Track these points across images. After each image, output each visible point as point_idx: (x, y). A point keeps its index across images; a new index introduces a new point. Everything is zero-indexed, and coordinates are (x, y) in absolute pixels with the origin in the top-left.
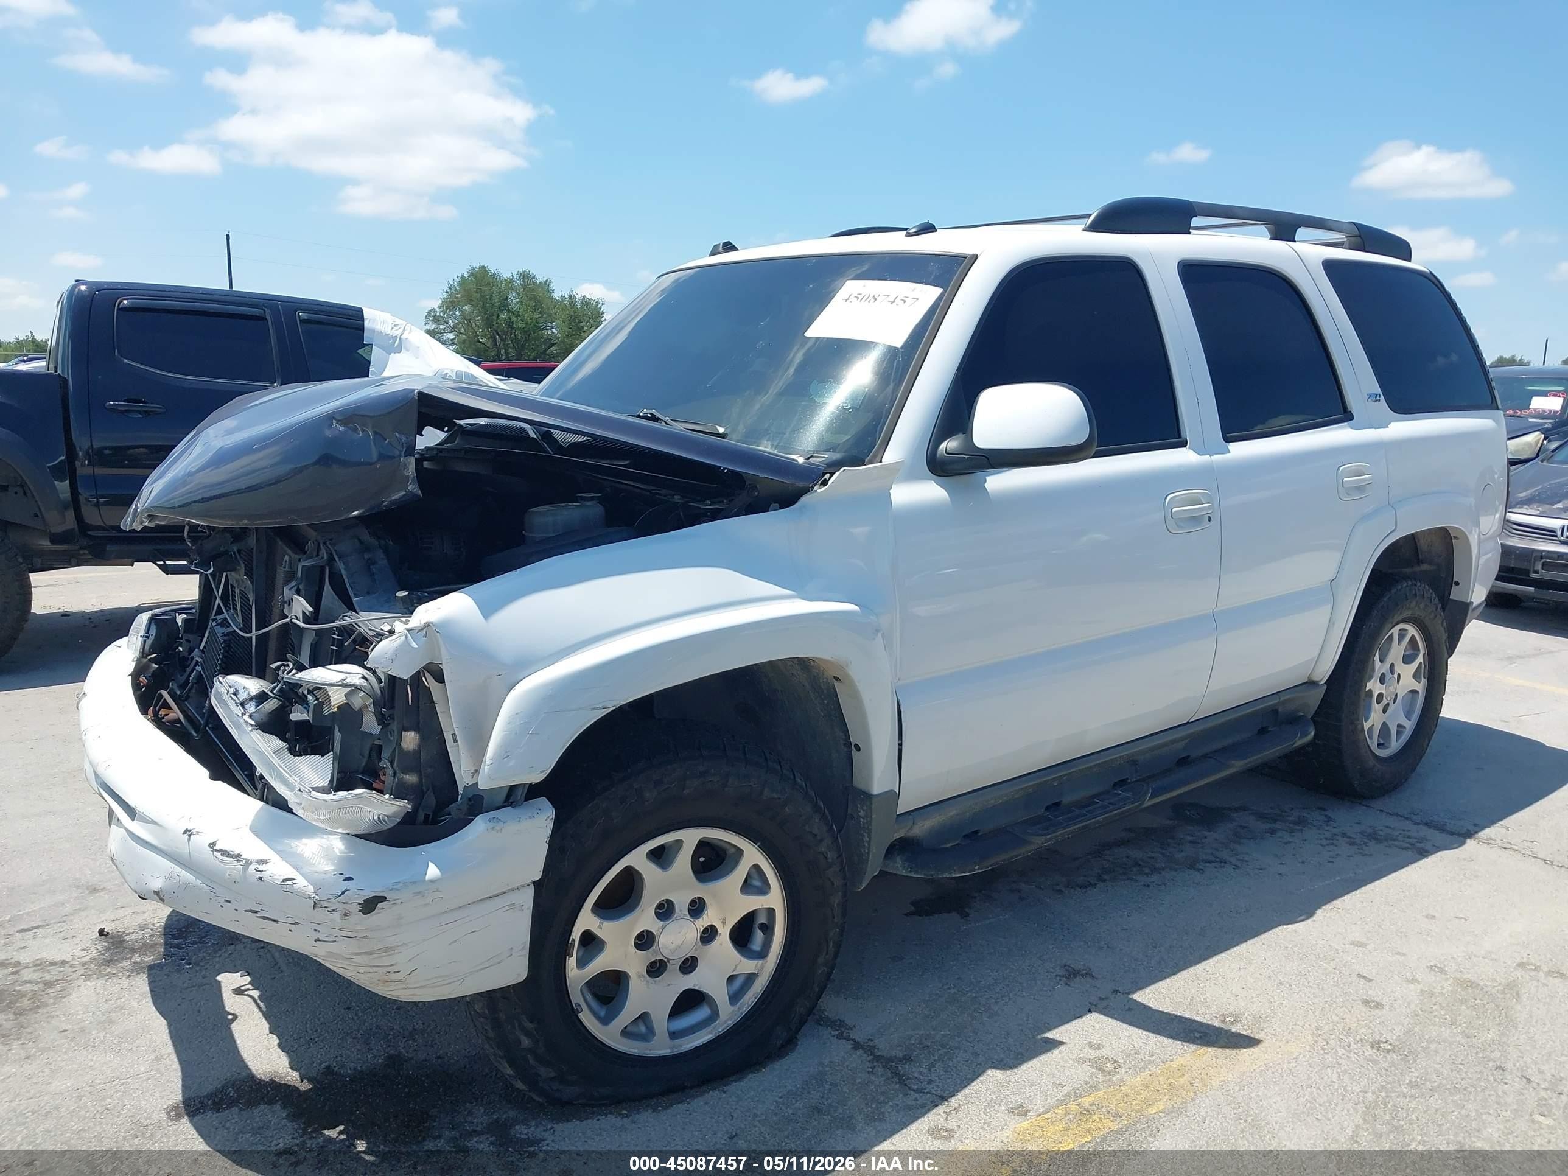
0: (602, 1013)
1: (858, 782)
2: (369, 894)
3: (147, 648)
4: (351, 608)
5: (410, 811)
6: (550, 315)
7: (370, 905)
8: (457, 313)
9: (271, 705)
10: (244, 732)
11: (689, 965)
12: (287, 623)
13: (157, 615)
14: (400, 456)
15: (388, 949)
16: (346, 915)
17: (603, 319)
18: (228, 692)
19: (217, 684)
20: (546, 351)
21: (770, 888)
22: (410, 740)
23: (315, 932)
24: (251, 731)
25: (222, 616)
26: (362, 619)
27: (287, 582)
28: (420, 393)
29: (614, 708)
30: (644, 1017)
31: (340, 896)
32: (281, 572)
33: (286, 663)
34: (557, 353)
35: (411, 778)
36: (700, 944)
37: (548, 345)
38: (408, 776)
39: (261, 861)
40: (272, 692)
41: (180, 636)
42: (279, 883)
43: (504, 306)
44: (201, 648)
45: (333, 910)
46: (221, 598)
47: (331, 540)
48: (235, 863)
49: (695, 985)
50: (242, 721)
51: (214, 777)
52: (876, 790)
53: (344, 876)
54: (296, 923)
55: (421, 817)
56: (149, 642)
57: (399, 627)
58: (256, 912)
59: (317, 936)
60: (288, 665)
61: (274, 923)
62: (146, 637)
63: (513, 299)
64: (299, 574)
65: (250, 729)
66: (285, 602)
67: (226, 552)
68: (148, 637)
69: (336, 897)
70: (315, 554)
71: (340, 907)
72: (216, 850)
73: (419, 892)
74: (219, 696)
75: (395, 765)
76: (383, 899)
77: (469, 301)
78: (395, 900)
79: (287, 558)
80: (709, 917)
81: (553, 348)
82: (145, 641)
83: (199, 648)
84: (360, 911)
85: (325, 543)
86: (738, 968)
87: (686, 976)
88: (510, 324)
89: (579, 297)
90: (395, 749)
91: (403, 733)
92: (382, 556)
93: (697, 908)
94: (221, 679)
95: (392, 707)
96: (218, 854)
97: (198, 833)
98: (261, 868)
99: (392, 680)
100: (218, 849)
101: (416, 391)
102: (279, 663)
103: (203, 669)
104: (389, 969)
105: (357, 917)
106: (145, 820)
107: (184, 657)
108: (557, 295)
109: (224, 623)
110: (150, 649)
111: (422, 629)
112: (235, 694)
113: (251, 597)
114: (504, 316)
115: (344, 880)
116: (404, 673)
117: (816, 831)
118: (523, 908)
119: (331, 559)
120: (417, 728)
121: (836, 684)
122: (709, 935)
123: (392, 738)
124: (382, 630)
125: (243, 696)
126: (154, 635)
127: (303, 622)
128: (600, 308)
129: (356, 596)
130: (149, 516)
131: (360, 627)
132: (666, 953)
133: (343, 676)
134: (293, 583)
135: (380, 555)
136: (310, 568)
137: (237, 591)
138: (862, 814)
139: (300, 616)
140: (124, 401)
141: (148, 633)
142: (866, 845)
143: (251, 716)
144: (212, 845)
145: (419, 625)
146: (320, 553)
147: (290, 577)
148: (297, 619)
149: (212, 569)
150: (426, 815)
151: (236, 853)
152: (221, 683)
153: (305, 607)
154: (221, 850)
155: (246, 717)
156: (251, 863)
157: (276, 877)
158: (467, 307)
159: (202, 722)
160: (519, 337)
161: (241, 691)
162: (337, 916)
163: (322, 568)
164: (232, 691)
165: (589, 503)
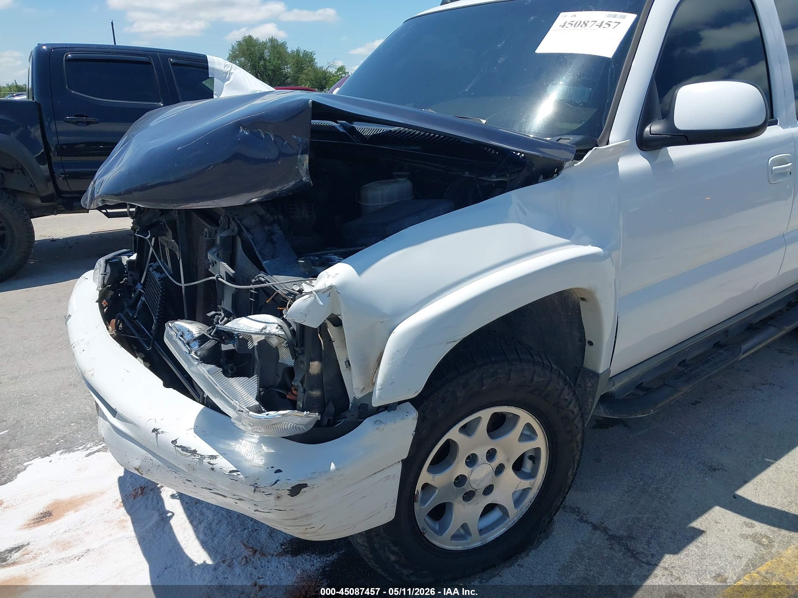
0: (437, 528)
1: (588, 364)
2: (295, 483)
3: (106, 282)
4: (262, 269)
5: (319, 419)
6: (286, 62)
7: (295, 491)
8: (237, 62)
9: (209, 345)
10: (192, 364)
11: (489, 490)
12: (213, 280)
13: (110, 259)
14: (297, 154)
15: (307, 515)
16: (278, 497)
17: (315, 62)
18: (177, 334)
19: (167, 328)
20: (284, 81)
21: (537, 435)
22: (315, 367)
23: (255, 506)
24: (198, 364)
25: (156, 264)
26: (278, 282)
27: (209, 249)
28: (314, 102)
29: (460, 340)
30: (464, 526)
31: (274, 484)
32: (203, 241)
33: (219, 312)
34: (291, 82)
35: (316, 393)
36: (495, 476)
37: (285, 78)
38: (314, 393)
39: (212, 456)
40: (210, 334)
41: (126, 271)
42: (227, 474)
43: (262, 57)
44: (142, 282)
45: (269, 494)
46: (154, 247)
47: (238, 215)
48: (193, 457)
49: (493, 501)
50: (190, 357)
51: (166, 385)
52: (601, 370)
53: (275, 469)
54: (240, 499)
55: (325, 422)
56: (107, 277)
57: (307, 288)
58: (210, 490)
59: (256, 508)
60: (220, 314)
61: (223, 498)
62: (104, 274)
63: (267, 54)
64: (218, 242)
65: (196, 363)
66: (210, 264)
67: (157, 223)
68: (105, 275)
69: (271, 486)
70: (227, 226)
71: (274, 492)
72: (177, 446)
73: (330, 478)
74: (170, 338)
75: (304, 385)
76: (305, 485)
77: (243, 55)
78: (313, 485)
79: (206, 230)
80: (499, 459)
81: (289, 79)
82: (104, 277)
83: (140, 282)
84: (289, 495)
85: (233, 219)
86: (518, 487)
87: (487, 496)
88: (265, 66)
89: (302, 51)
90: (305, 375)
91: (311, 363)
92: (278, 228)
93: (491, 455)
94: (170, 324)
95: (303, 345)
96: (180, 449)
97: (163, 432)
98: (212, 461)
99: (302, 327)
100: (179, 445)
101: (311, 101)
102: (213, 312)
103: (146, 299)
104: (307, 527)
105: (287, 499)
106: (122, 419)
107: (129, 286)
108: (289, 50)
109: (159, 269)
110: (107, 282)
111: (327, 291)
112: (182, 336)
113: (178, 254)
114: (262, 63)
115: (275, 472)
116: (314, 323)
117: (567, 397)
118: (395, 477)
119: (240, 230)
120: (320, 360)
121: (582, 303)
122: (500, 469)
123: (302, 367)
124: (293, 290)
125: (187, 337)
126: (109, 273)
127: (226, 281)
128: (313, 57)
129: (265, 259)
130: (102, 200)
131: (278, 289)
132: (475, 486)
133: (263, 325)
134: (214, 249)
135: (276, 228)
136: (226, 238)
137: (167, 249)
138: (589, 385)
139: (224, 275)
140: (75, 116)
141: (105, 272)
142: (590, 404)
143: (196, 353)
144: (174, 442)
145: (324, 287)
146: (231, 226)
147: (211, 244)
148: (222, 278)
149: (149, 235)
150: (329, 419)
151: (193, 449)
152: (170, 327)
153: (228, 270)
154: (181, 447)
155: (193, 354)
156: (205, 458)
157: (224, 469)
158: (242, 59)
159: (152, 338)
160: (271, 74)
161: (186, 333)
162: (271, 498)
163: (234, 238)
164: (179, 333)
165: (401, 179)
